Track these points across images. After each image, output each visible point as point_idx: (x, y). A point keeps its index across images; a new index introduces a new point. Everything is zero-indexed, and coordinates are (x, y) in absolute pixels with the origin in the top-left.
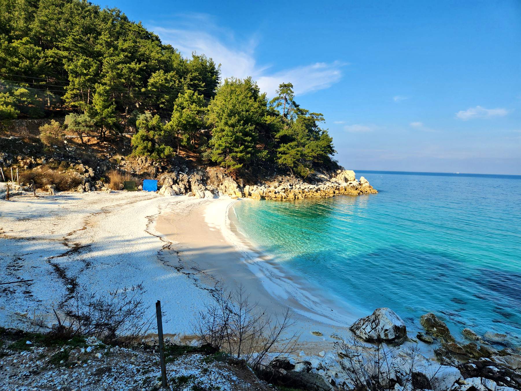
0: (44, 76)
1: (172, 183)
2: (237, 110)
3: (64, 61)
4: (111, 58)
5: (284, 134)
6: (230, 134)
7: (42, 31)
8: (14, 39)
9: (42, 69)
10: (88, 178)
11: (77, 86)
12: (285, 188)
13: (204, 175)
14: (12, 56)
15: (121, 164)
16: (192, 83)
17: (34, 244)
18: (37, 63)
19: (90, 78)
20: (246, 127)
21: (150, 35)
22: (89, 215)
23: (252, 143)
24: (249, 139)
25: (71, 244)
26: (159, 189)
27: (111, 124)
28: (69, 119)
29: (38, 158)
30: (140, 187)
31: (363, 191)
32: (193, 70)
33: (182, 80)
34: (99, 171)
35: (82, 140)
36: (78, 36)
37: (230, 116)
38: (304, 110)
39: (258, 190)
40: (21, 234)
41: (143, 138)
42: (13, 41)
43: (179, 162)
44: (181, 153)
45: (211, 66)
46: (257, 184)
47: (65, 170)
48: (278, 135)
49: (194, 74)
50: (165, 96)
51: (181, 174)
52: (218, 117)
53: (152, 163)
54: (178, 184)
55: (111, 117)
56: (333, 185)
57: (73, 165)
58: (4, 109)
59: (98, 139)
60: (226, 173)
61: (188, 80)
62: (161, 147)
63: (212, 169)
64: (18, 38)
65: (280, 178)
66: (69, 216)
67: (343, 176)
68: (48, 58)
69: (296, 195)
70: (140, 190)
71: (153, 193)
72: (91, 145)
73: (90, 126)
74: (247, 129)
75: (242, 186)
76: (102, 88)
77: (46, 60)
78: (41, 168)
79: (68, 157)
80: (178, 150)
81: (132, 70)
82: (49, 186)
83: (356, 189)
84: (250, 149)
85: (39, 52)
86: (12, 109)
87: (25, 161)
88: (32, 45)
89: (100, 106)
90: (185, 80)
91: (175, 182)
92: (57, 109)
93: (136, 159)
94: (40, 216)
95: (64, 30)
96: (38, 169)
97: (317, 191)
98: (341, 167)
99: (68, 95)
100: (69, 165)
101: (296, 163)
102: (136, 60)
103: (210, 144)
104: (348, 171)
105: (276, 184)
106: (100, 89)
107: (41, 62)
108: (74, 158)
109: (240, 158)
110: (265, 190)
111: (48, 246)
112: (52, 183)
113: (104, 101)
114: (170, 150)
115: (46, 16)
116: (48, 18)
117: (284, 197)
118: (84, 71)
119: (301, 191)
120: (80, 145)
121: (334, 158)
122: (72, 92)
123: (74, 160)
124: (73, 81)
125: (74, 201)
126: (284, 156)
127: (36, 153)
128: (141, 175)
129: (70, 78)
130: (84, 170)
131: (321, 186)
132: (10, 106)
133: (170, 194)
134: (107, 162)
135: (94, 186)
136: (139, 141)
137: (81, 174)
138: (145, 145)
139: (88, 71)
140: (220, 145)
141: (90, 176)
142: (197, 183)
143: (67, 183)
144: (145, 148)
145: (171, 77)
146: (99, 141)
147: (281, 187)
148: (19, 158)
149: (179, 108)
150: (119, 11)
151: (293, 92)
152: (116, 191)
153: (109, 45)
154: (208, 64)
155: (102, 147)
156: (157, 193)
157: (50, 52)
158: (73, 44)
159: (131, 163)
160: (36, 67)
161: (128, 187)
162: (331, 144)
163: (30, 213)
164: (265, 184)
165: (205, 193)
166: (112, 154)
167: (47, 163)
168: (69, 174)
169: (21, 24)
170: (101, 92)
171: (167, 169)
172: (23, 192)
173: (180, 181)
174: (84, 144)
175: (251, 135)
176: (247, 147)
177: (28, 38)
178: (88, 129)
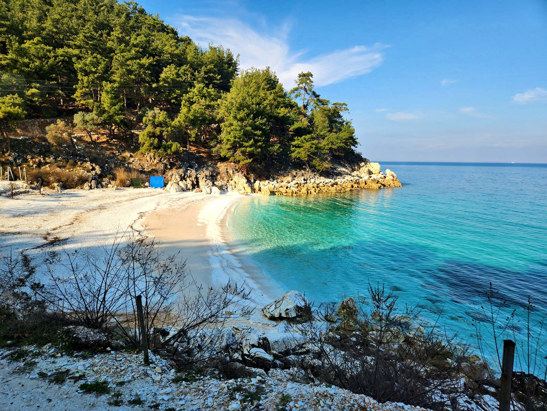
0: (54, 75)
1: (179, 179)
2: (247, 103)
3: (74, 59)
4: (122, 54)
5: (298, 126)
6: (238, 128)
7: (55, 30)
8: (26, 39)
9: (52, 68)
10: (95, 175)
11: (86, 85)
12: (299, 182)
13: (214, 170)
14: (22, 57)
15: (129, 161)
16: (206, 76)
17: (17, 238)
18: (47, 63)
19: (98, 76)
20: (256, 120)
21: (165, 27)
22: (82, 211)
23: (262, 137)
24: (259, 132)
25: (51, 238)
26: (165, 185)
27: (119, 121)
28: (78, 118)
29: (47, 157)
30: (147, 184)
31: (386, 184)
32: (208, 63)
33: (196, 73)
34: (107, 168)
35: (91, 138)
36: (88, 33)
37: (239, 109)
38: (325, 100)
39: (269, 185)
40: (10, 228)
41: (150, 134)
42: (25, 41)
43: (189, 159)
44: (191, 148)
45: (228, 57)
46: (269, 179)
47: (73, 168)
48: (292, 128)
49: (209, 67)
50: (177, 91)
51: (189, 170)
52: (227, 112)
53: (161, 159)
54: (186, 181)
55: (118, 115)
56: (352, 178)
57: (81, 163)
58: (12, 110)
59: (107, 137)
60: (237, 168)
61: (202, 73)
62: (169, 143)
63: (222, 164)
64: (31, 38)
65: (294, 173)
66: (63, 213)
67: (367, 169)
68: (58, 57)
69: (308, 190)
70: (147, 187)
71: (159, 190)
72: (101, 143)
73: (98, 124)
74: (257, 123)
75: (252, 181)
76: (109, 85)
77: (55, 59)
78: (49, 167)
79: (77, 155)
80: (188, 146)
81: (142, 66)
82: (56, 184)
83: (377, 183)
84: (260, 143)
85: (49, 51)
86: (20, 110)
87: (34, 160)
88: (43, 45)
89: (108, 103)
90: (200, 73)
91: (183, 178)
92: (70, 108)
93: (145, 156)
94: (36, 213)
95: (76, 27)
96: (47, 168)
97: (332, 186)
98: (365, 159)
99: (78, 94)
100: (77, 163)
101: (311, 157)
102: (147, 55)
103: (219, 139)
104: (372, 164)
105: (289, 178)
106: (108, 86)
107: (51, 61)
108: (83, 156)
109: (249, 152)
110: (277, 185)
111: (28, 240)
112: (59, 181)
113: (111, 98)
114: (177, 146)
115: (59, 14)
116: (61, 16)
117: (294, 192)
118: (93, 69)
119: (315, 185)
120: (89, 143)
121: (357, 150)
122: (81, 91)
123: (82, 159)
124: (82, 80)
125: (76, 198)
126: (298, 150)
127: (45, 152)
128: (149, 172)
129: (80, 77)
130: (91, 168)
131: (339, 180)
132: (18, 107)
133: (175, 191)
134: (116, 160)
135: (101, 183)
136: (145, 137)
137: (87, 172)
138: (151, 142)
139: (97, 69)
140: (228, 140)
141: (96, 174)
142: (205, 179)
143: (73, 180)
144: (151, 144)
145: (184, 71)
146: (108, 139)
147: (295, 182)
148: (29, 157)
149: (187, 103)
150: (136, 3)
151: (312, 82)
152: (122, 188)
153: (121, 41)
154: (225, 55)
155: (111, 145)
156: (164, 189)
157: (60, 51)
158: (83, 41)
159: (140, 160)
160: (46, 67)
161: (135, 184)
162: (353, 135)
163: (27, 210)
164: (278, 178)
165: (212, 190)
166: (121, 151)
167: (56, 161)
168: (77, 172)
169: (34, 23)
170: (109, 90)
171: (175, 165)
172: (31, 190)
173: (187, 177)
174: (94, 142)
175: (261, 129)
176: (256, 141)
177: (39, 38)
178: (96, 127)
